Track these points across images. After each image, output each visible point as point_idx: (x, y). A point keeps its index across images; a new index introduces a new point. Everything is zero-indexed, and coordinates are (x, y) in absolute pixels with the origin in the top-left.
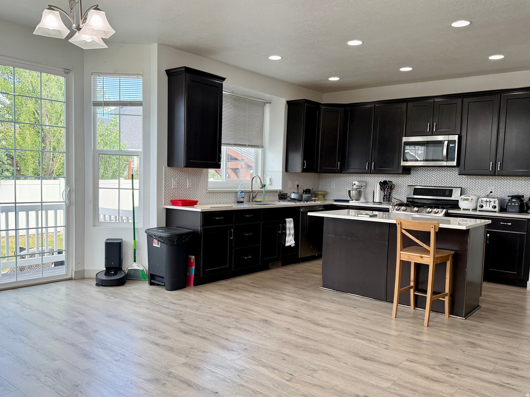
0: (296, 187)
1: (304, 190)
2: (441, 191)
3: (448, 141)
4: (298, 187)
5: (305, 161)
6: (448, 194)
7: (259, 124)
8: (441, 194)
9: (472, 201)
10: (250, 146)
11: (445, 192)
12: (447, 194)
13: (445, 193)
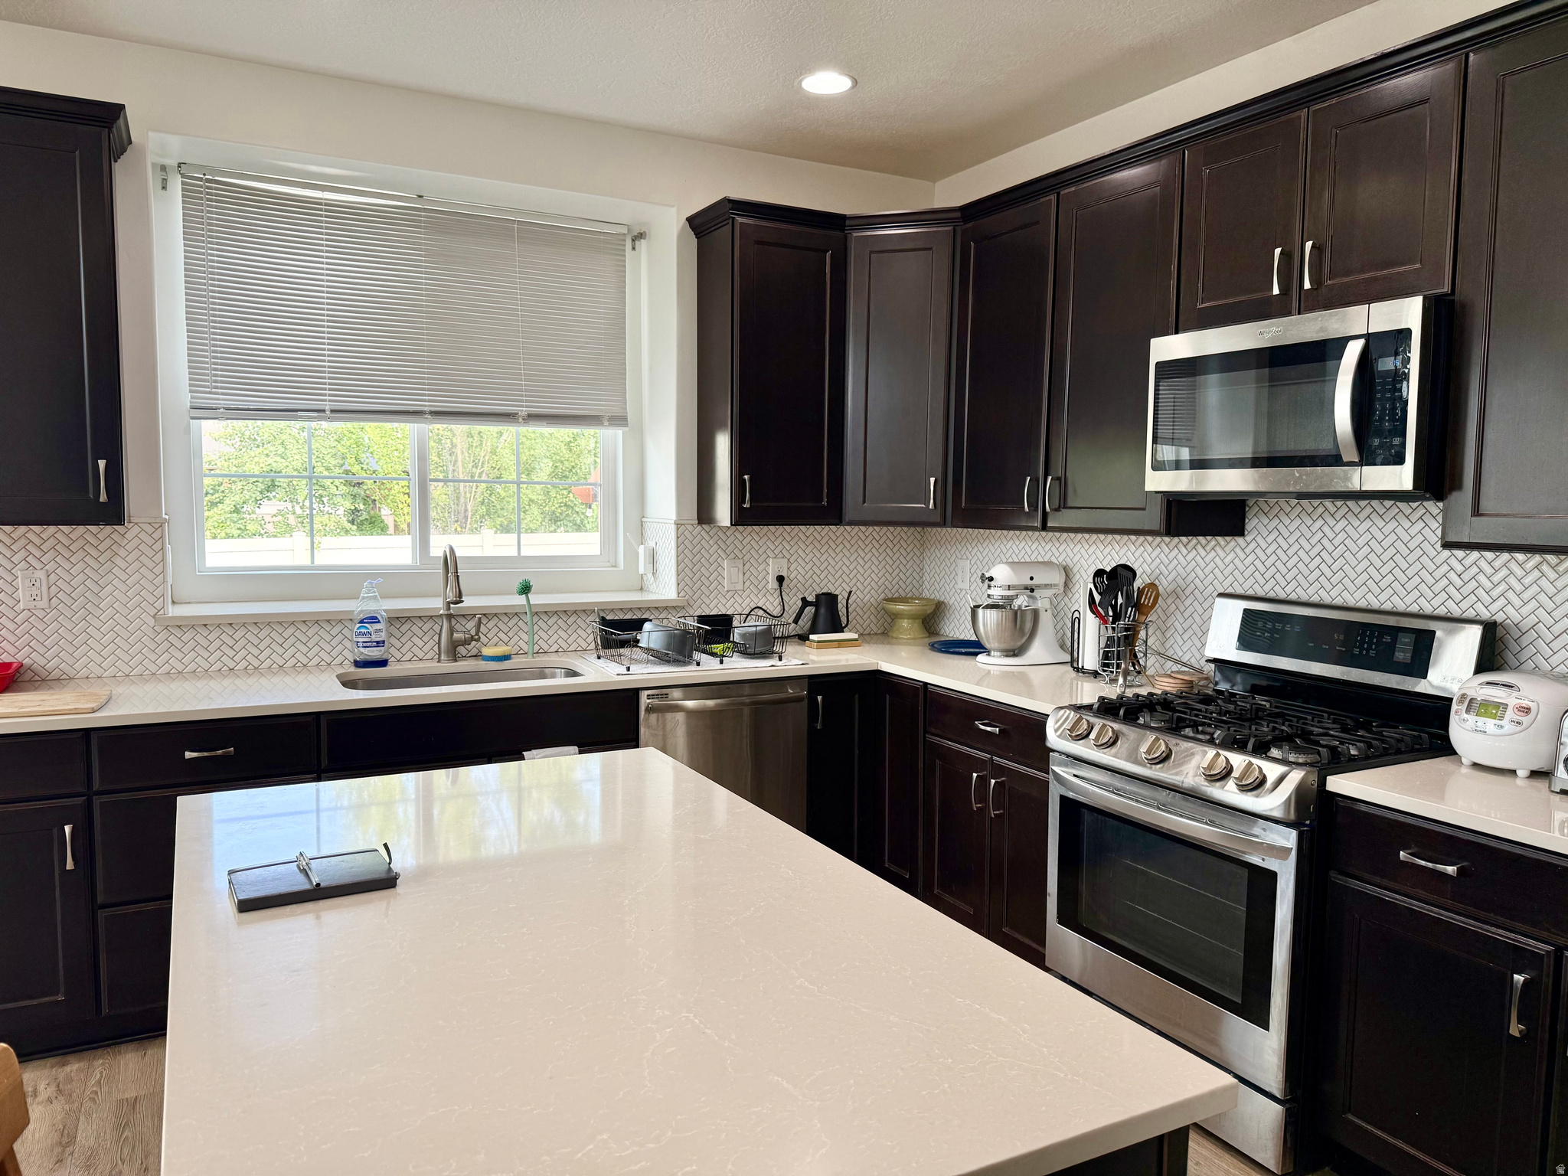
0: (770, 586)
1: (804, 599)
2: (1372, 636)
3: (1368, 337)
4: (781, 585)
5: (746, 477)
6: (1409, 655)
7: (601, 329)
8: (1372, 653)
9: (1526, 720)
10: (533, 417)
11: (1395, 640)
12: (1402, 655)
13: (1392, 647)
